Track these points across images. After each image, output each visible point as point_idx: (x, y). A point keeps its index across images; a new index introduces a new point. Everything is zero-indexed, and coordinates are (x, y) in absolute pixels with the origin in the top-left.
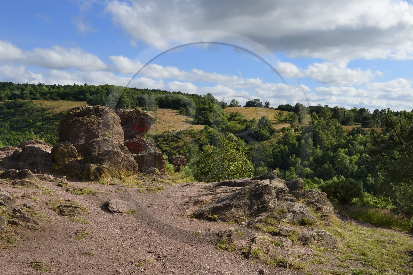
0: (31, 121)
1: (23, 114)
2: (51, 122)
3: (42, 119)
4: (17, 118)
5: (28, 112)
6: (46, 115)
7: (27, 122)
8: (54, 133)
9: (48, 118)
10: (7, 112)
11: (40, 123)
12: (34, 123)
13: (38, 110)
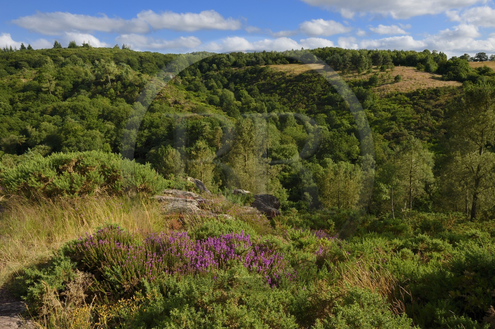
0: (276, 84)
1: (265, 78)
2: (293, 84)
3: (285, 82)
4: (261, 82)
5: (269, 76)
6: (287, 78)
7: (271, 85)
8: (301, 93)
9: (290, 81)
10: (251, 77)
11: (284, 85)
12: (279, 85)
13: (278, 74)
